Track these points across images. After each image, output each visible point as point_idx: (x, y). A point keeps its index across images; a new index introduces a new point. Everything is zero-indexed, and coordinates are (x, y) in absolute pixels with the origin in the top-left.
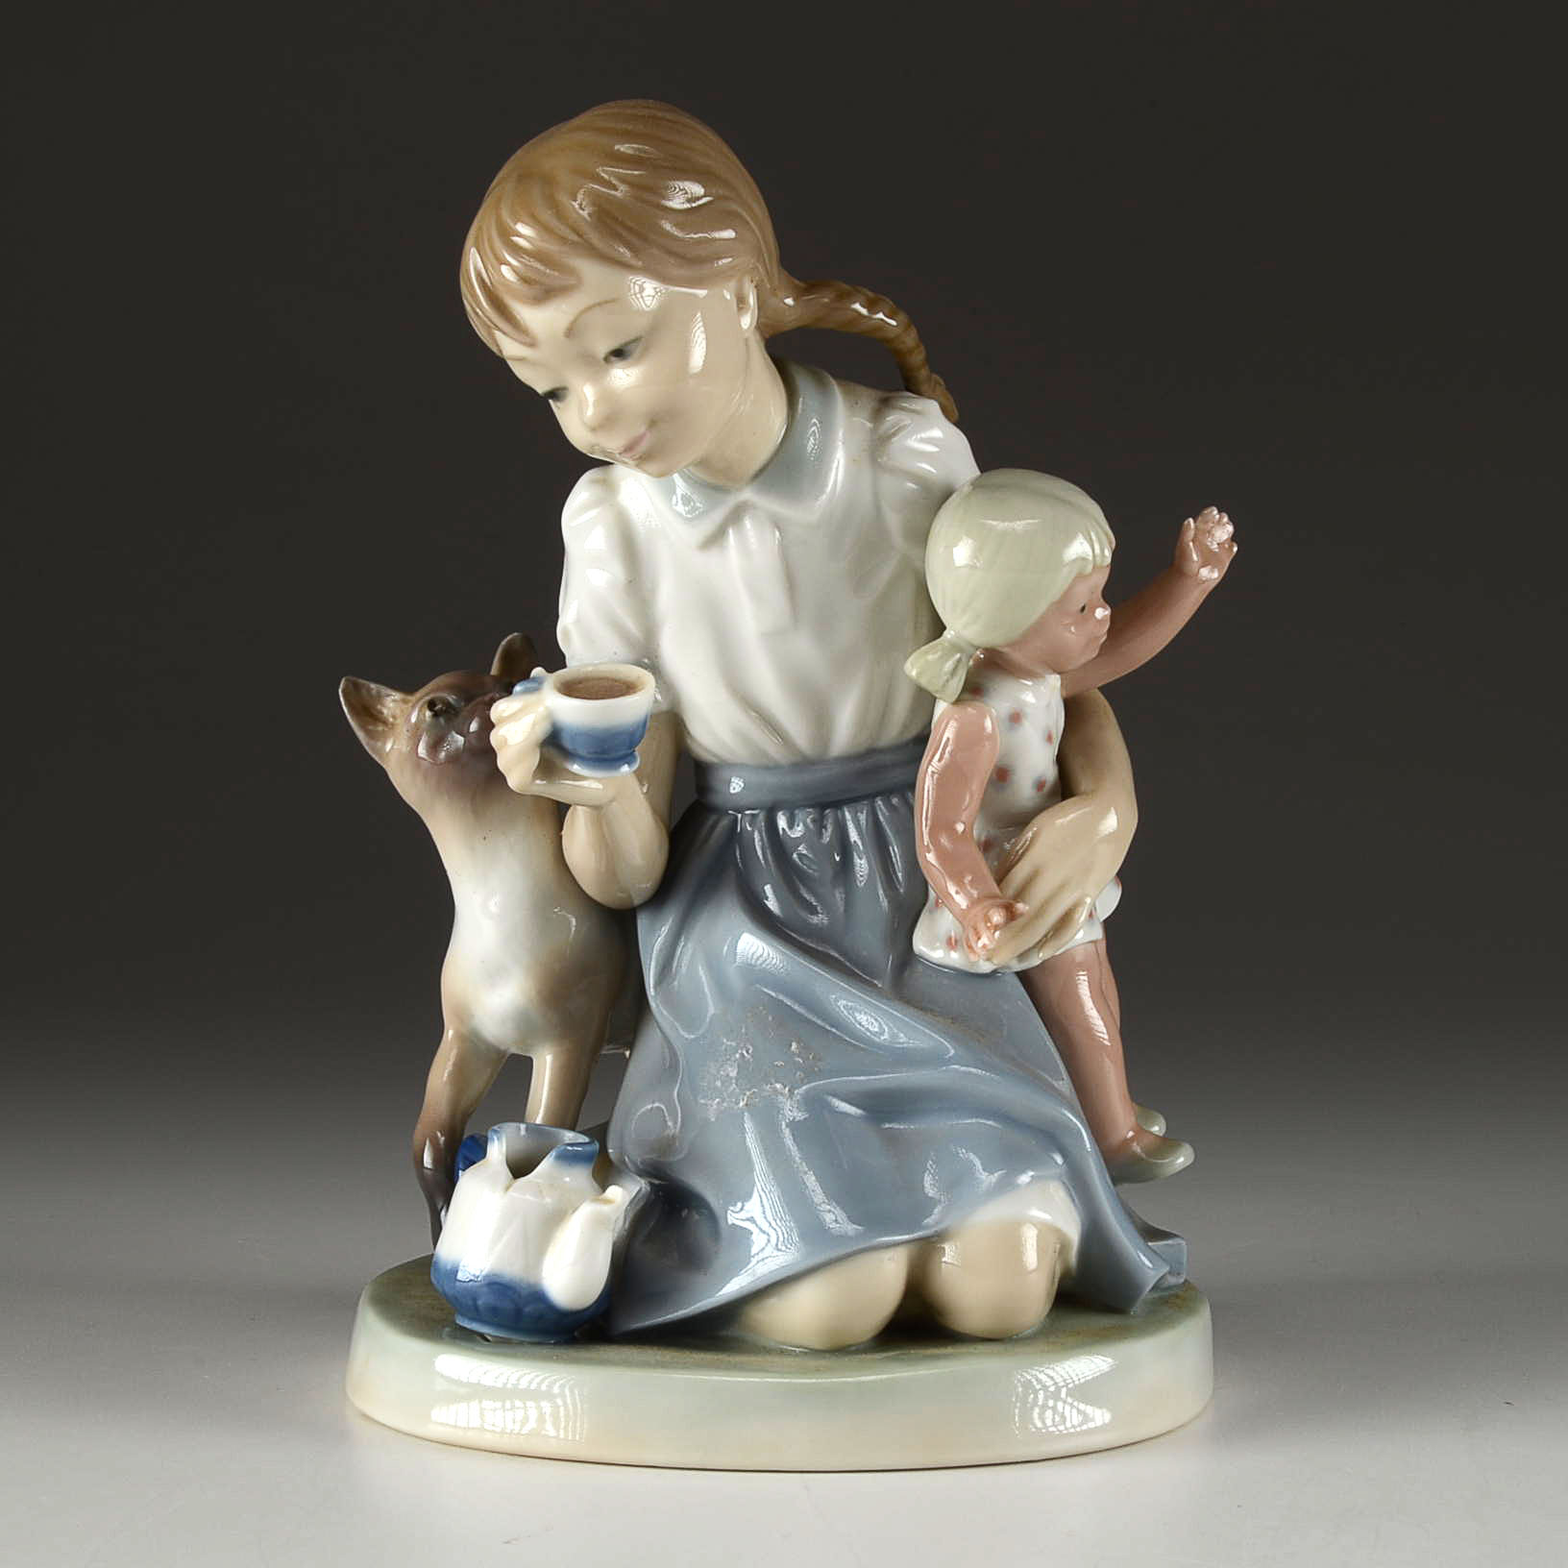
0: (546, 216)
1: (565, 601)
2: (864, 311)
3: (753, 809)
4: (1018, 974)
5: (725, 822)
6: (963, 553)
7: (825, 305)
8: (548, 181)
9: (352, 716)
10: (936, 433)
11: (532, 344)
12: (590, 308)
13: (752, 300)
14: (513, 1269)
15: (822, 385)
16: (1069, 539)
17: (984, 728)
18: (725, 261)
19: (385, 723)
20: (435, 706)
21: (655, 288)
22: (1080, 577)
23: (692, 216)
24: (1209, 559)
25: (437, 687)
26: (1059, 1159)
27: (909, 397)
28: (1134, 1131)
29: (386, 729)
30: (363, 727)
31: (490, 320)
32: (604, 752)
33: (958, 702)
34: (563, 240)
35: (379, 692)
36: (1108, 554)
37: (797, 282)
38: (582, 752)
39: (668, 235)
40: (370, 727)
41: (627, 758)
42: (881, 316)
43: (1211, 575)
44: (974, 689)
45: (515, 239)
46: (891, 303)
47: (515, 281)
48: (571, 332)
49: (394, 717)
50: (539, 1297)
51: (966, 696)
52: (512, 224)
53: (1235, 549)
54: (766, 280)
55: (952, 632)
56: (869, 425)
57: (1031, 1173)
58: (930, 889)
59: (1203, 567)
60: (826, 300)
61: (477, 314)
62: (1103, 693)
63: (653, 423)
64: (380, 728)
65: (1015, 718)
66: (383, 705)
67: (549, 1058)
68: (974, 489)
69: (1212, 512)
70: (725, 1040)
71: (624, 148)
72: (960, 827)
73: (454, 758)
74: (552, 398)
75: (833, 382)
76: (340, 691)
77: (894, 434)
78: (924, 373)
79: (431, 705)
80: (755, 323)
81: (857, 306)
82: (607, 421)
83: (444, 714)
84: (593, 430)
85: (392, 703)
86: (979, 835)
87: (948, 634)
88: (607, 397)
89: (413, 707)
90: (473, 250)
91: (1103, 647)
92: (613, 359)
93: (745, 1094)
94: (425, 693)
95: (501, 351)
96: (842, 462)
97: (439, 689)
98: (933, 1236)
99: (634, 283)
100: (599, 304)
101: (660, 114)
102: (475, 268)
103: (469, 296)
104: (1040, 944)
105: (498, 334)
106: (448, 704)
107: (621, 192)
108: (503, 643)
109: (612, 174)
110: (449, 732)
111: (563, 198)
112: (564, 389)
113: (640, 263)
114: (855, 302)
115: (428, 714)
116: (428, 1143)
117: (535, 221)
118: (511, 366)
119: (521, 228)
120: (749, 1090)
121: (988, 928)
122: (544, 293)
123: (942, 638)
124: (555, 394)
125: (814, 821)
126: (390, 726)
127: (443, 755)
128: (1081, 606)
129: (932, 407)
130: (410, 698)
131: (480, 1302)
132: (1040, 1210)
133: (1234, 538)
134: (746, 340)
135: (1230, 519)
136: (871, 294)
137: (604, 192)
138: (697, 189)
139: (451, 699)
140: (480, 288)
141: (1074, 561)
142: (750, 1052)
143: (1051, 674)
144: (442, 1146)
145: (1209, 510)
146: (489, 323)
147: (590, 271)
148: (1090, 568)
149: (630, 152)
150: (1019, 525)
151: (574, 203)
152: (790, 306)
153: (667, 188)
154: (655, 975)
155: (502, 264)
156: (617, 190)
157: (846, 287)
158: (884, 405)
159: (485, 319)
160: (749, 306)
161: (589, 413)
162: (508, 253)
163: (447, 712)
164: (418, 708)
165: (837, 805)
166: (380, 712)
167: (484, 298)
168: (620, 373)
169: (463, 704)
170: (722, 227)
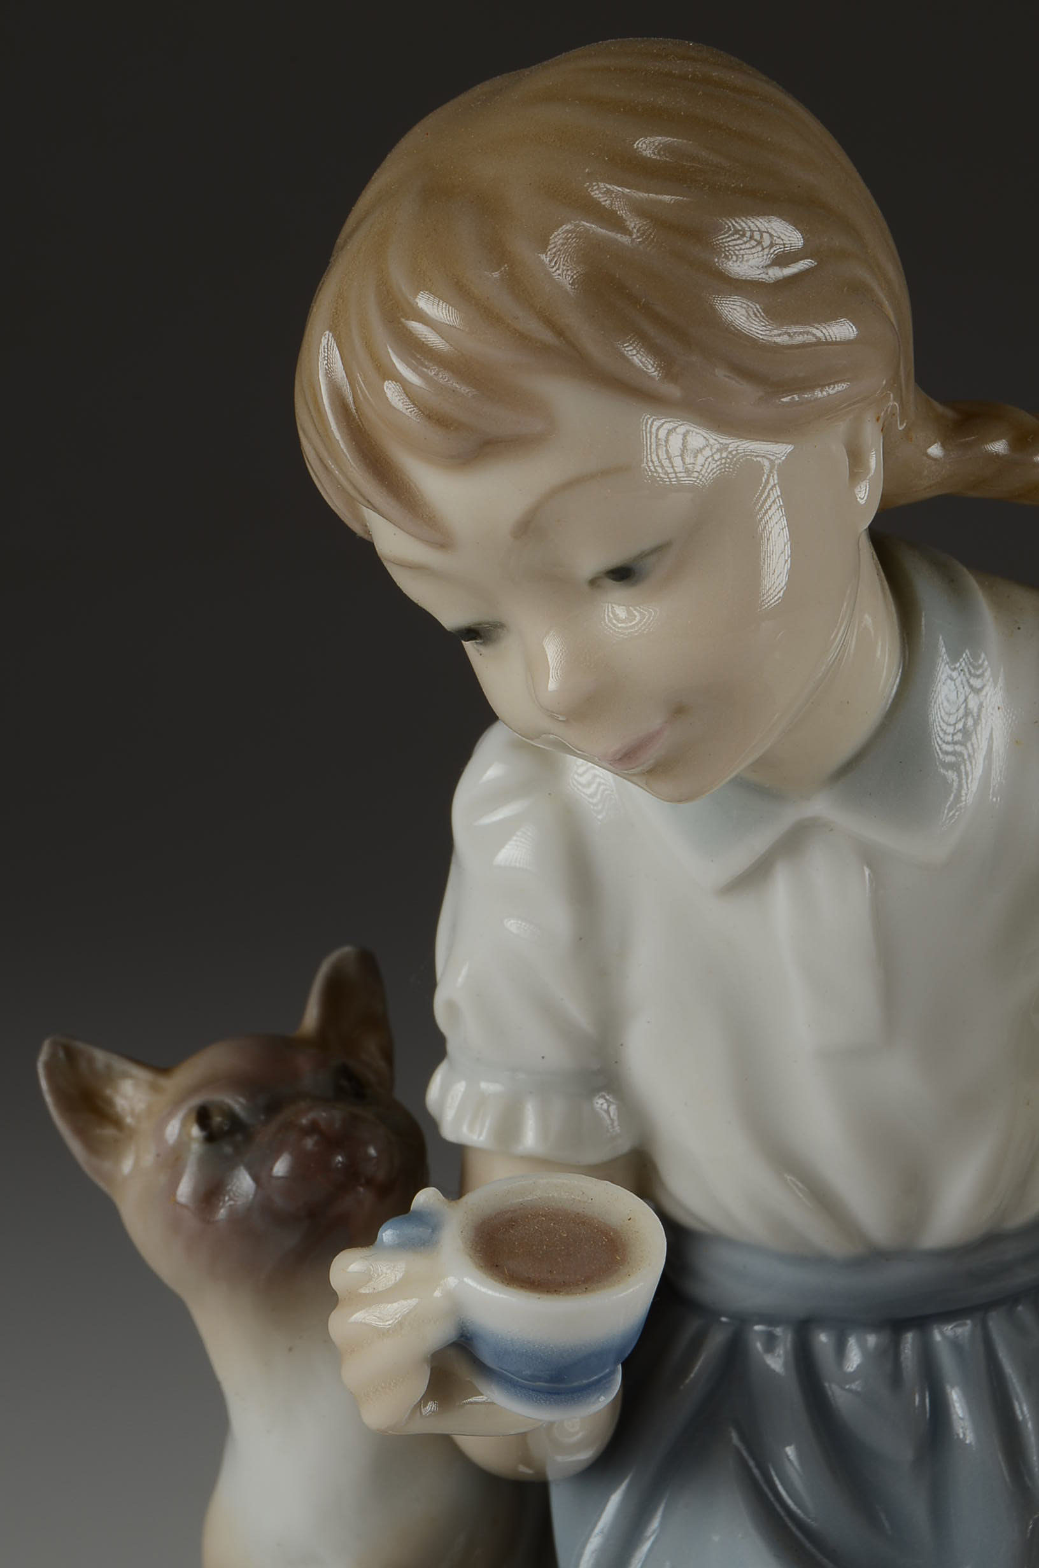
0: (488, 284)
1: (450, 948)
5: (716, 1340)
7: (997, 455)
8: (487, 208)
9: (62, 1114)
11: (440, 538)
12: (570, 485)
13: (874, 461)
15: (955, 589)
18: (836, 388)
19: (116, 1122)
20: (210, 1118)
21: (708, 445)
25: (212, 1071)
29: (120, 1136)
30: (82, 1133)
31: (355, 487)
34: (523, 339)
35: (108, 1067)
37: (940, 408)
40: (95, 1132)
45: (416, 327)
47: (412, 416)
48: (526, 525)
49: (135, 1118)
52: (410, 298)
54: (897, 414)
60: (998, 447)
61: (328, 470)
63: (679, 711)
64: (109, 1132)
66: (116, 1090)
71: (647, 146)
73: (241, 1222)
74: (471, 639)
75: (974, 584)
76: (39, 1064)
79: (203, 1116)
80: (874, 500)
82: (589, 703)
83: (223, 1133)
84: (551, 715)
85: (132, 1088)
88: (588, 655)
90: (326, 337)
92: (609, 582)
94: (190, 1080)
95: (368, 532)
97: (209, 1082)
100: (592, 476)
102: (329, 373)
103: (314, 436)
105: (368, 513)
106: (231, 1116)
108: (326, 964)
109: (620, 199)
110: (234, 1168)
111: (521, 248)
112: (499, 626)
113: (674, 390)
115: (195, 1131)
117: (460, 294)
118: (392, 573)
119: (425, 303)
122: (473, 446)
124: (472, 633)
126: (128, 1132)
127: (222, 1213)
139: (237, 1103)
140: (337, 420)
146: (353, 492)
147: (574, 405)
151: (543, 257)
156: (630, 233)
159: (345, 483)
160: (869, 469)
161: (552, 685)
162: (398, 356)
163: (231, 1133)
164: (181, 1114)
165: (921, 1322)
166: (110, 1102)
167: (345, 442)
168: (621, 612)
169: (262, 1117)
170: (830, 316)
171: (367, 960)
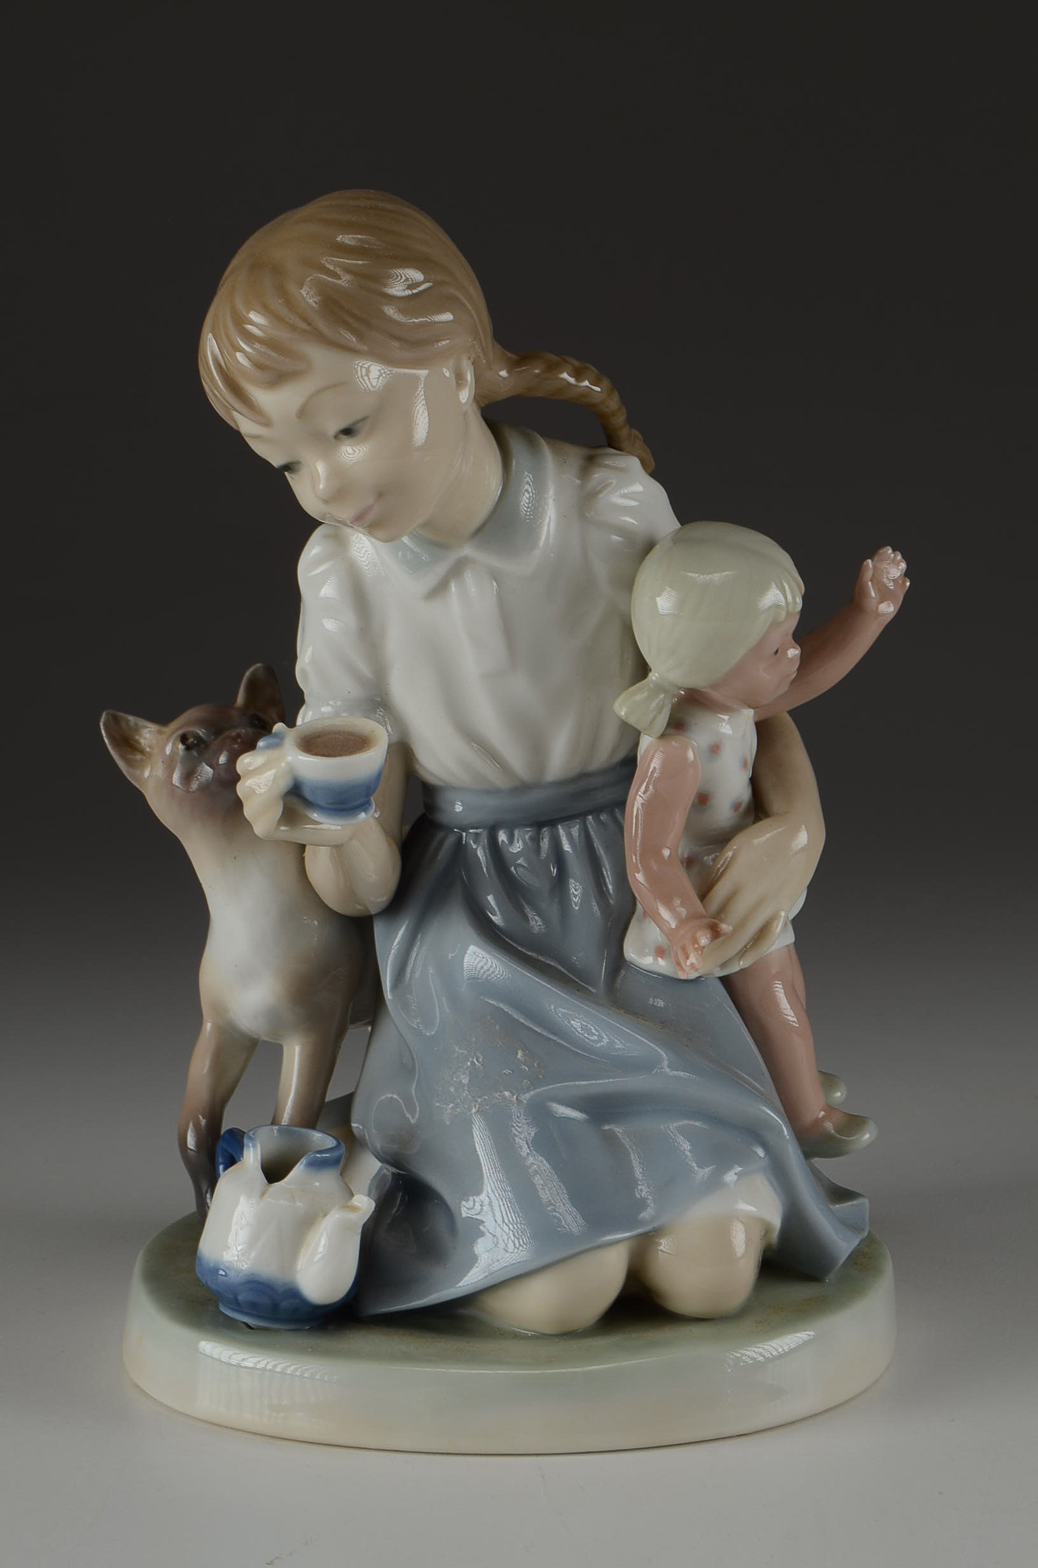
0: (277, 304)
1: (302, 642)
2: (572, 380)
3: (476, 828)
4: (721, 979)
5: (450, 840)
6: (665, 603)
7: (537, 376)
8: (277, 271)
9: (113, 748)
10: (638, 488)
11: (266, 423)
12: (318, 392)
13: (469, 377)
14: (270, 1270)
15: (532, 445)
16: (764, 590)
17: (686, 759)
18: (444, 343)
19: (142, 752)
20: (187, 739)
21: (380, 371)
22: (775, 624)
23: (414, 302)
24: (885, 595)
25: (189, 720)
26: (761, 1152)
27: (612, 454)
28: (825, 1111)
29: (144, 758)
30: (122, 757)
31: (227, 402)
32: (342, 803)
33: (663, 736)
34: (293, 328)
35: (136, 724)
36: (799, 601)
37: (510, 355)
38: (322, 803)
39: (390, 320)
40: (131, 756)
41: (364, 806)
42: (586, 383)
43: (888, 609)
44: (677, 724)
45: (249, 327)
46: (596, 371)
47: (250, 367)
48: (303, 413)
49: (150, 747)
50: (294, 1293)
51: (672, 731)
52: (246, 315)
53: (908, 584)
54: (481, 355)
55: (657, 674)
56: (578, 482)
57: (738, 1169)
58: (638, 903)
59: (882, 602)
60: (537, 371)
61: (215, 395)
62: (791, 715)
63: (380, 495)
64: (139, 757)
65: (715, 749)
66: (140, 736)
67: (297, 1049)
68: (675, 543)
69: (886, 552)
70: (457, 1049)
71: (346, 239)
72: (666, 853)
73: (205, 788)
74: (287, 471)
75: (543, 442)
76: (101, 724)
77: (600, 492)
78: (624, 432)
79: (184, 739)
80: (472, 397)
81: (565, 376)
82: (339, 494)
83: (194, 746)
84: (326, 502)
85: (148, 734)
86: (682, 854)
87: (653, 676)
88: (337, 471)
89: (168, 740)
90: (210, 336)
91: (793, 682)
92: (342, 436)
93: (477, 1101)
94: (178, 725)
95: (238, 427)
96: (553, 517)
97: (189, 723)
98: (650, 1232)
99: (361, 367)
100: (329, 387)
101: (380, 205)
102: (212, 352)
103: (208, 380)
104: (742, 953)
105: (235, 413)
106: (198, 738)
107: (345, 280)
108: (248, 674)
109: (336, 265)
110: (200, 762)
111: (292, 288)
112: (299, 463)
113: (365, 348)
114: (562, 372)
115: (181, 747)
116: (191, 1125)
117: (266, 310)
118: (247, 441)
119: (254, 316)
120: (480, 1097)
121: (696, 949)
122: (277, 378)
123: (646, 680)
124: (288, 467)
125: (531, 838)
126: (148, 755)
127: (194, 784)
128: (775, 650)
129: (633, 463)
130: (165, 729)
131: (240, 1298)
132: (747, 1203)
133: (907, 574)
134: (465, 414)
135: (903, 557)
136: (576, 363)
137: (329, 281)
138: (417, 275)
139: (201, 732)
140: (217, 372)
141: (770, 608)
142: (480, 1060)
143: (746, 709)
144: (203, 1128)
145: (885, 550)
146: (227, 404)
147: (319, 356)
148: (783, 614)
149: (352, 243)
150: (717, 577)
151: (301, 291)
152: (504, 379)
153: (390, 276)
154: (391, 980)
155: (237, 351)
156: (340, 279)
157: (554, 358)
158: (590, 462)
159: (223, 401)
160: (467, 381)
161: (321, 487)
162: (242, 341)
163: (197, 745)
164: (172, 740)
165: (552, 823)
166: (138, 742)
167: (221, 381)
168: (349, 450)
169: (213, 737)
170: (441, 311)
171: (269, 670)
